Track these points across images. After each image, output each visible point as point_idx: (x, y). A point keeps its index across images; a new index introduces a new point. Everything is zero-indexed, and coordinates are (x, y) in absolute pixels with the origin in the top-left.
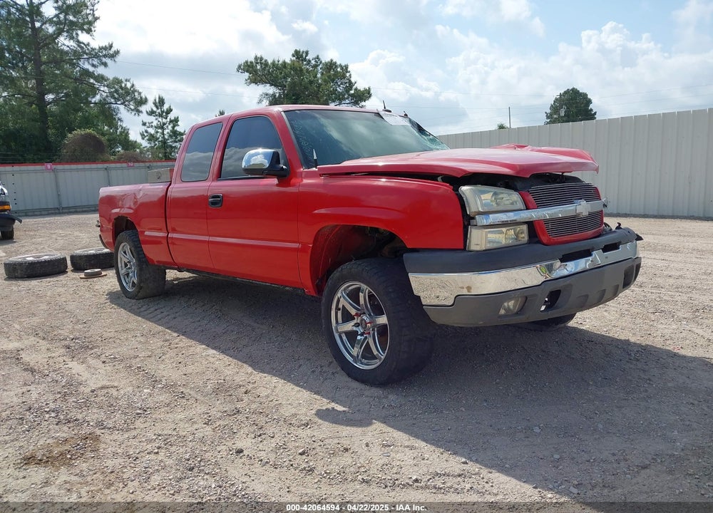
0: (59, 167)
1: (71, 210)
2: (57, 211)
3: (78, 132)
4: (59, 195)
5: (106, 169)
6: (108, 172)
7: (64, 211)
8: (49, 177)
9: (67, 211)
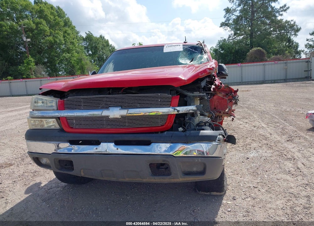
0: (244, 65)
1: (246, 83)
2: (240, 84)
3: (255, 49)
4: (242, 77)
5: (264, 65)
6: (264, 67)
7: (243, 83)
8: (239, 69)
9: (244, 83)
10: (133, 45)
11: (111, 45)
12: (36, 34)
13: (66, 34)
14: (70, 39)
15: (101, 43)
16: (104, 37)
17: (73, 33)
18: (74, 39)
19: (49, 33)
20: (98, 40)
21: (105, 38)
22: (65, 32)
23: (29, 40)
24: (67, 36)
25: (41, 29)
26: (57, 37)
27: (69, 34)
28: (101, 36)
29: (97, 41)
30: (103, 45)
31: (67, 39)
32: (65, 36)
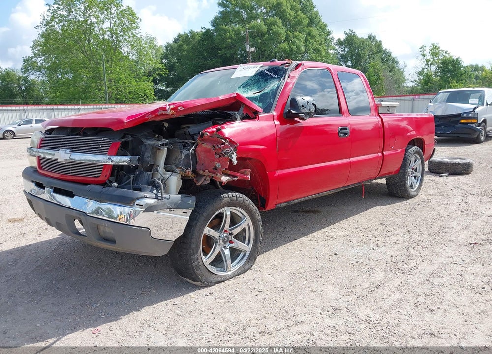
10: (421, 48)
11: (386, 50)
12: (266, 40)
13: (309, 38)
14: (315, 44)
15: (369, 48)
16: (374, 38)
17: (320, 35)
18: (320, 44)
19: (284, 37)
20: (363, 42)
21: (376, 39)
22: (309, 34)
23: (253, 49)
24: (310, 40)
25: (274, 32)
26: (294, 43)
27: (313, 37)
28: (370, 37)
29: (361, 45)
30: (371, 51)
31: (311, 45)
32: (308, 40)
